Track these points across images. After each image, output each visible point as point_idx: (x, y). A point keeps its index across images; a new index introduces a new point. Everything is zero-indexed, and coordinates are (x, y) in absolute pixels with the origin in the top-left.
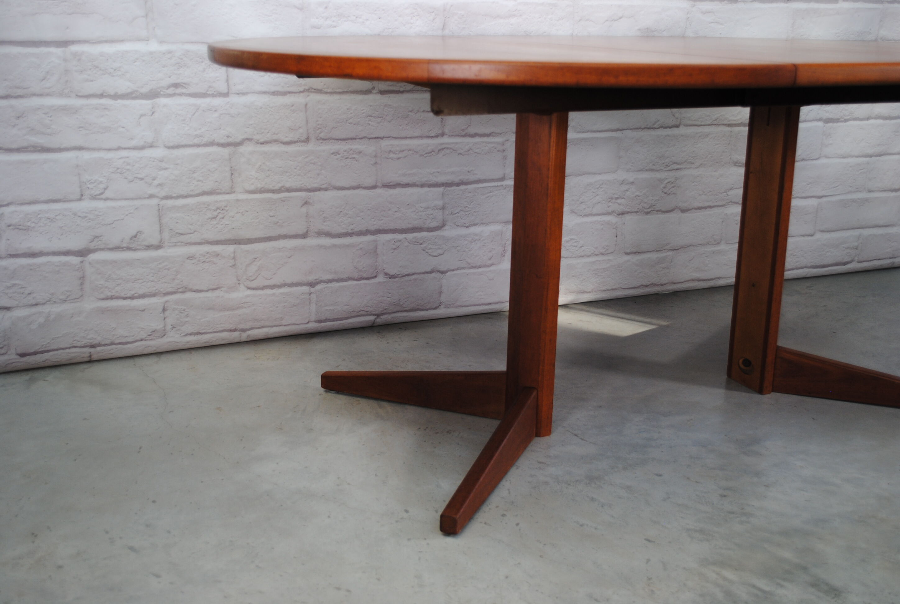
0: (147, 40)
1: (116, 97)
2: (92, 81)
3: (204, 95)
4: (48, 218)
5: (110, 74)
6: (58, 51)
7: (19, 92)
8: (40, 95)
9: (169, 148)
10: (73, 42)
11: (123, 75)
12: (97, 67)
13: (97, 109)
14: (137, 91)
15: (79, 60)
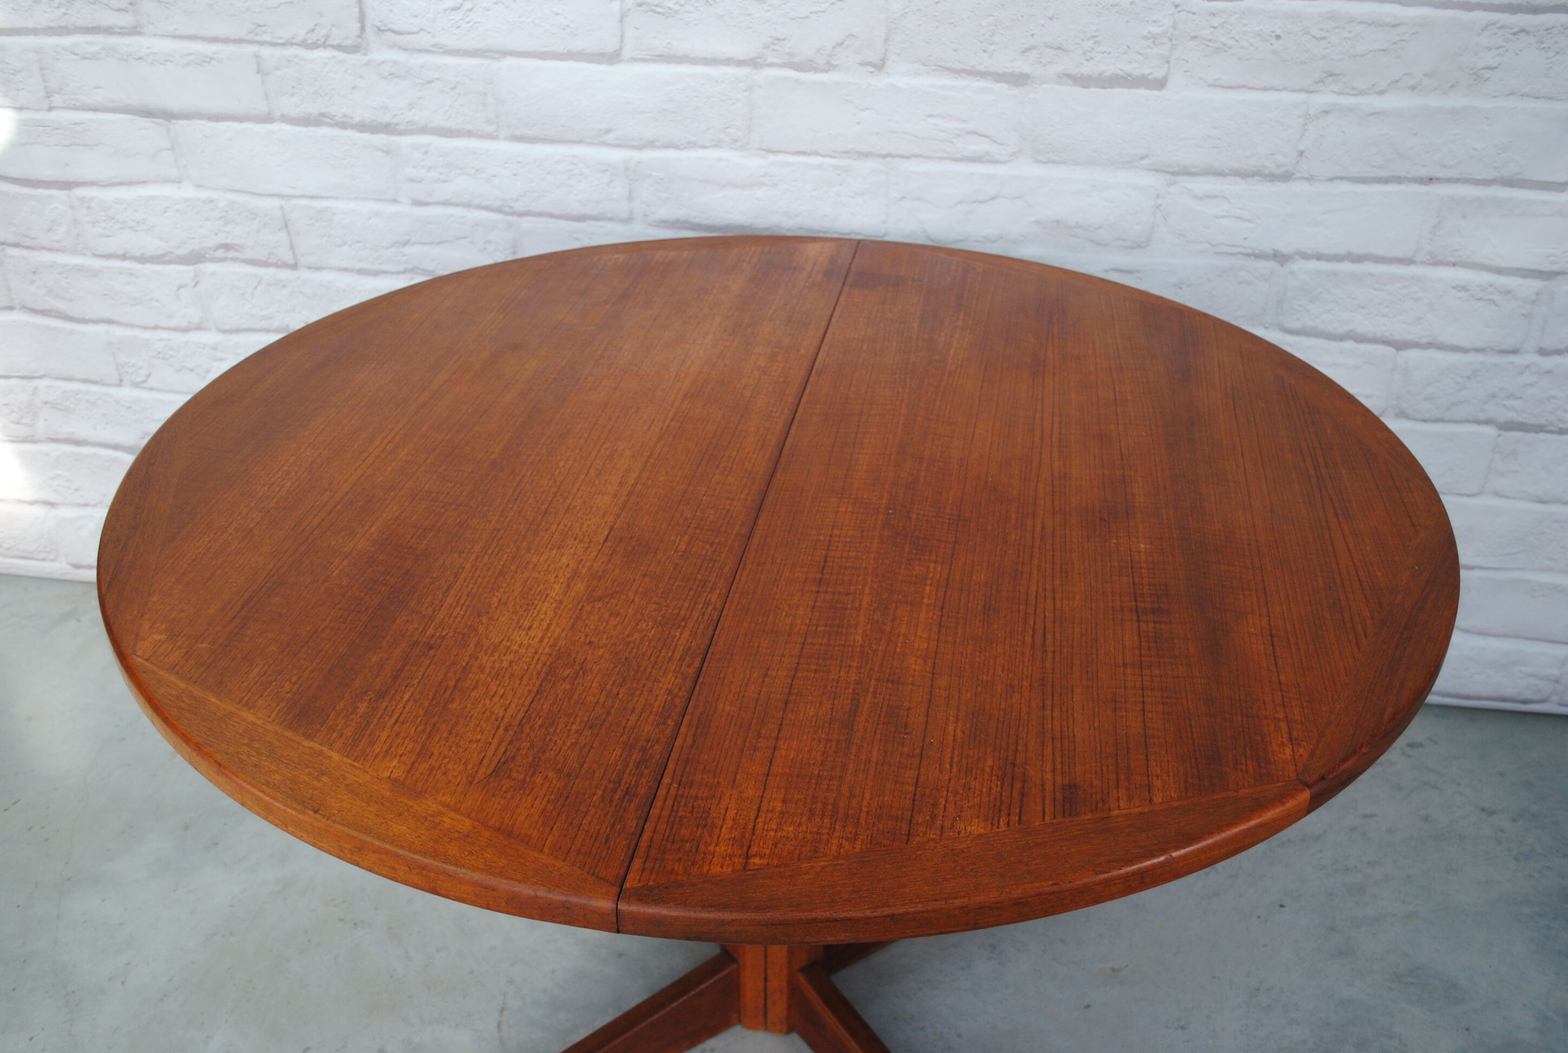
0: (179, 181)
1: (143, 259)
2: (109, 236)
3: (265, 264)
4: (88, 401)
5: (131, 228)
6: (62, 194)
7: (28, 242)
8: (51, 250)
9: (225, 332)
10: (77, 184)
11: (149, 229)
12: (113, 218)
13: (120, 273)
14: (171, 252)
15: (88, 208)
